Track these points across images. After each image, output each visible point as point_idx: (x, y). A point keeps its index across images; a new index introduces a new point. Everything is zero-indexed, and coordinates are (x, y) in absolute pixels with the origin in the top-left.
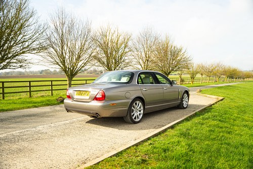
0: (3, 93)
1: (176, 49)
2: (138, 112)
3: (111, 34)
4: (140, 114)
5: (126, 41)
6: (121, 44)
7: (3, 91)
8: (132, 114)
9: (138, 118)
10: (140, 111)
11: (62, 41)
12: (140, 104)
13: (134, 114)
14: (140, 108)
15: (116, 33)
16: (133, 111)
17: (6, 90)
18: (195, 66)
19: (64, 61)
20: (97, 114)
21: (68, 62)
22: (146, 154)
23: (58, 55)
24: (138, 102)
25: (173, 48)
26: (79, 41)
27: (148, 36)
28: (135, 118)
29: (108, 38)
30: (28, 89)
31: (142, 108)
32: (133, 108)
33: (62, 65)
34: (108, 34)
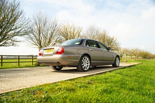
0: (2, 63)
1: (110, 38)
2: (86, 64)
3: (70, 28)
4: (87, 66)
5: (79, 31)
6: (76, 34)
7: (2, 61)
8: (82, 65)
9: (86, 68)
10: (88, 64)
11: (39, 31)
12: (88, 59)
13: (83, 65)
14: (88, 62)
15: (73, 27)
16: (83, 63)
17: (4, 61)
18: (122, 50)
19: (40, 43)
20: (58, 62)
21: (43, 43)
22: (91, 81)
23: (37, 39)
24: (86, 57)
25: (108, 38)
26: (50, 31)
27: (92, 30)
28: (84, 68)
29: (68, 30)
30: (17, 60)
31: (89, 62)
32: (82, 61)
33: (39, 46)
34: (68, 28)
